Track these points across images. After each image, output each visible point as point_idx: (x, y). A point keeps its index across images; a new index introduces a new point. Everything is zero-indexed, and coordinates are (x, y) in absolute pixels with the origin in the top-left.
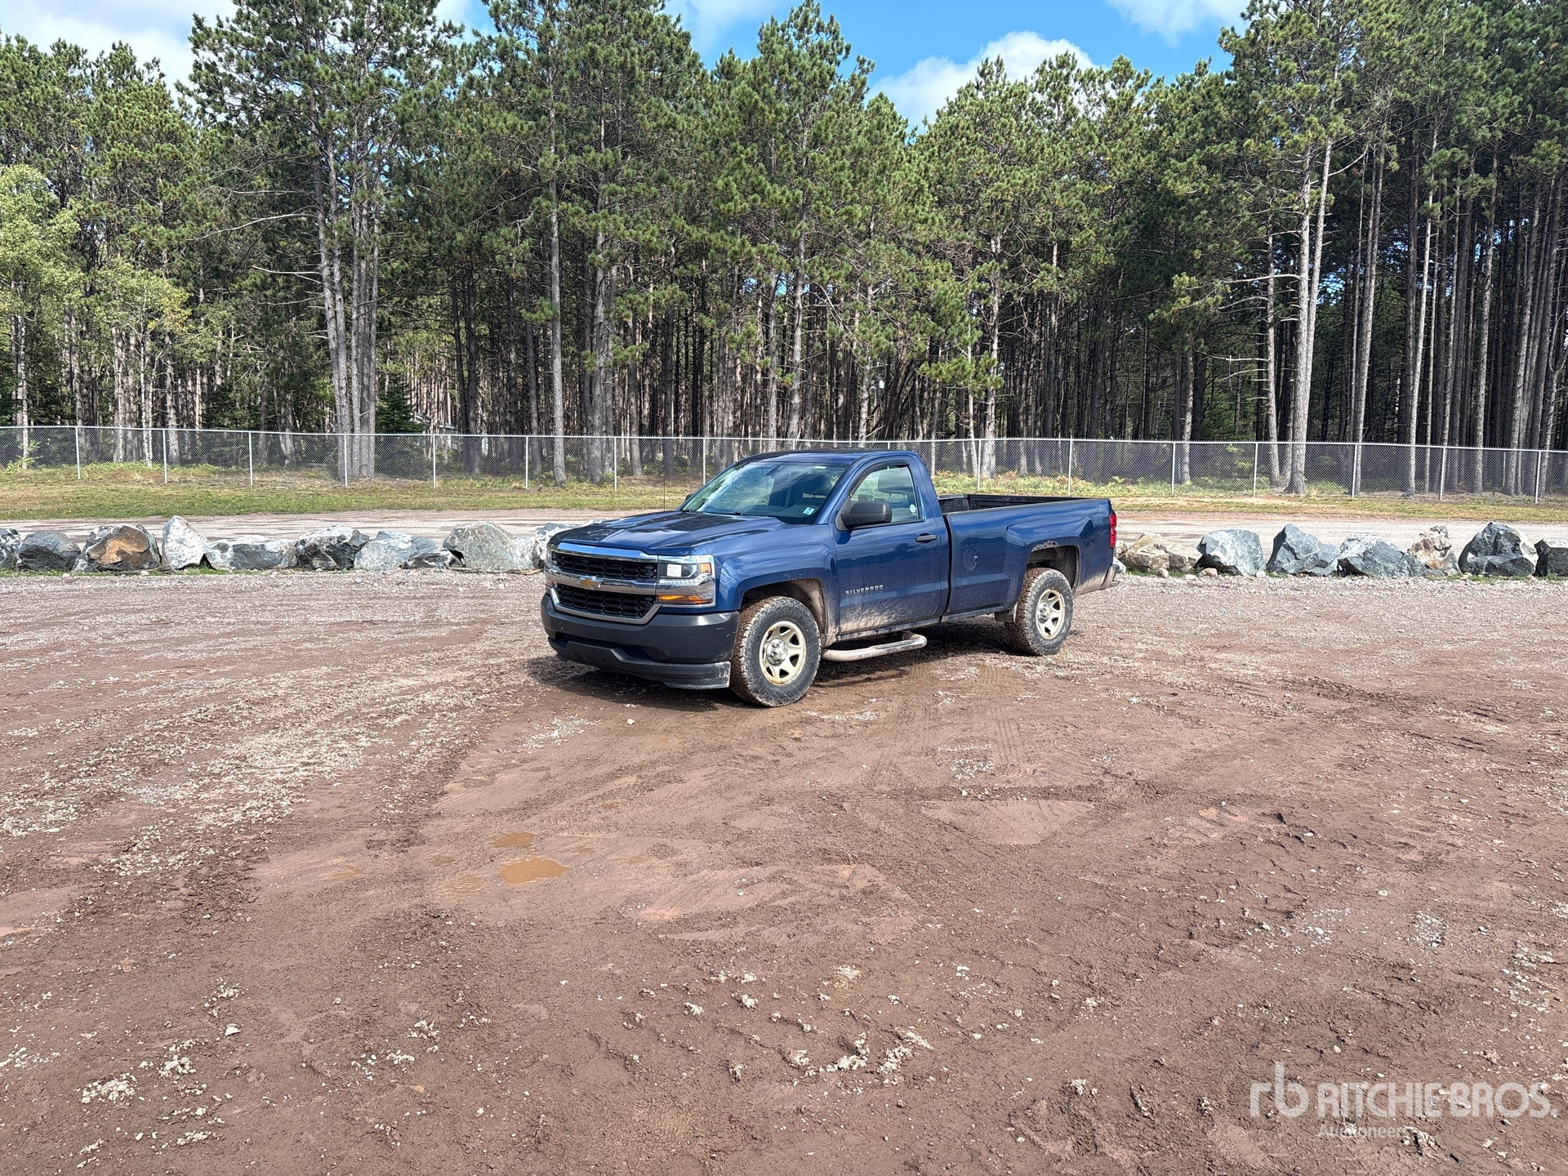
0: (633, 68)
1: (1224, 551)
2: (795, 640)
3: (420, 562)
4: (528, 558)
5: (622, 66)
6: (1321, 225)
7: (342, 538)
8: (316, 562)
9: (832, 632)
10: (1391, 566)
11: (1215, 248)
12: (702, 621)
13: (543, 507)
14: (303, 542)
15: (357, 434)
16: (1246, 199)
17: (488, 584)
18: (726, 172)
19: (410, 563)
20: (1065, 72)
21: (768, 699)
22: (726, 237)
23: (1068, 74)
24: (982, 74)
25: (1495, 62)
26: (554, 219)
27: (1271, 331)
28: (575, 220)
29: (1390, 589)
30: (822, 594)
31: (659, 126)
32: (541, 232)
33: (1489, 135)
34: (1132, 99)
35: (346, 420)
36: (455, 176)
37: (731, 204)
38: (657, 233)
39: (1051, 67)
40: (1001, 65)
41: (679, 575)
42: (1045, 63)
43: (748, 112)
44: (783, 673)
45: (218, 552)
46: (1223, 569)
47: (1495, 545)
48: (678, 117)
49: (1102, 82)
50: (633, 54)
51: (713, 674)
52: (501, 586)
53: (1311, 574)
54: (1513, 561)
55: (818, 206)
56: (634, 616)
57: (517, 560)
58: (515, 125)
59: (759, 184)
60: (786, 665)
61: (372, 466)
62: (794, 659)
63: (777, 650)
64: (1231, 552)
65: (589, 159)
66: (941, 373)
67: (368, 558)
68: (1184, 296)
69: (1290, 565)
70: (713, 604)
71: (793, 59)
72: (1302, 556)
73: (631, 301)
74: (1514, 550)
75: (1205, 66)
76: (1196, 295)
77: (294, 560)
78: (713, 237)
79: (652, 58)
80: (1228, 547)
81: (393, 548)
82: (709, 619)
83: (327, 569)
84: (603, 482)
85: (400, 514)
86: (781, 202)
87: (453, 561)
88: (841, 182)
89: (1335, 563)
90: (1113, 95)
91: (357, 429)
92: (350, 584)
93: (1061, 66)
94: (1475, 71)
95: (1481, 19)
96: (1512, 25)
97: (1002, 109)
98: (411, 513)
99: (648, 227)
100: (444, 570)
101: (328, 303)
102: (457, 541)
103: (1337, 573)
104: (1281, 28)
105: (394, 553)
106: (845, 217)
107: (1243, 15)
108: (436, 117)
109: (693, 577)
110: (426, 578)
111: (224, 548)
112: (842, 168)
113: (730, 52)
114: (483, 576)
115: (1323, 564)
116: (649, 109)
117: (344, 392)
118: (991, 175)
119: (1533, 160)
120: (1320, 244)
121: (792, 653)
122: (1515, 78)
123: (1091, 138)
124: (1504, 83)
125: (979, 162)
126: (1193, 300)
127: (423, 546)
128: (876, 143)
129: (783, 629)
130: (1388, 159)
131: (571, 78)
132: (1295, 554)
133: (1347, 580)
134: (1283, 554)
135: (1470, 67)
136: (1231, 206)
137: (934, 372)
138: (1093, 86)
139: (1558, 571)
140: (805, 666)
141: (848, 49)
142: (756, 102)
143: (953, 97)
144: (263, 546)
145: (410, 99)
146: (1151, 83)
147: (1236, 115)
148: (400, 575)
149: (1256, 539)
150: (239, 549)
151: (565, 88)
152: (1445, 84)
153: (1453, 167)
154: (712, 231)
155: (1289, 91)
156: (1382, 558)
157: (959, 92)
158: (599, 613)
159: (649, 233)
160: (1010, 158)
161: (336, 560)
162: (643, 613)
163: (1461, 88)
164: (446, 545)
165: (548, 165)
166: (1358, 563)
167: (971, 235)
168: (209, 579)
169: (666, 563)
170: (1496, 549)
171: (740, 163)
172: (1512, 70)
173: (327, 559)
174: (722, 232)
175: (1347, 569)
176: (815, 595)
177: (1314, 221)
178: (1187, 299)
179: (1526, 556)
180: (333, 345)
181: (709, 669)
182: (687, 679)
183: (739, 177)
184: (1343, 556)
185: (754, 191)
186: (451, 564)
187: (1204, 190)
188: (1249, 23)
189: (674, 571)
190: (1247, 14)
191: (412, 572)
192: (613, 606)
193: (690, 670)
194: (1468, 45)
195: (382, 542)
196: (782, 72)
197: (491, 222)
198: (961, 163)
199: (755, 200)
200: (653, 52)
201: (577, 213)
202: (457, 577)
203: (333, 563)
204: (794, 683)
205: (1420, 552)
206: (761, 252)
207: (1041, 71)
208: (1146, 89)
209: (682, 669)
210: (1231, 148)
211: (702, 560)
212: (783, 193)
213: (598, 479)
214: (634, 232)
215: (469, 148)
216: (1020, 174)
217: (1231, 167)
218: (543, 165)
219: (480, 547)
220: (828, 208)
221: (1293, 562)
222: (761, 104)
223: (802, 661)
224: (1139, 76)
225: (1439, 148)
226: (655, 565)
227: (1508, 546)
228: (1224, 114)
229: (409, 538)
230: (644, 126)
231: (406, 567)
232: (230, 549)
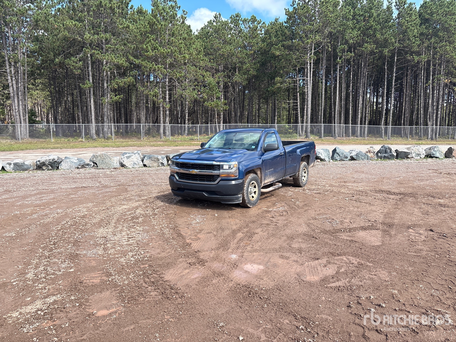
0: (114, 8)
1: (322, 155)
2: (255, 187)
3: (83, 167)
4: (118, 163)
5: (111, 8)
6: (312, 65)
8: (44, 168)
9: (263, 183)
10: (363, 157)
11: (286, 70)
12: (233, 182)
13: (95, 147)
14: (39, 161)
15: (22, 124)
16: (294, 57)
17: (108, 173)
18: (145, 43)
19: (80, 167)
20: (238, 18)
21: (251, 205)
22: (147, 63)
23: (239, 19)
24: (215, 18)
25: (354, 22)
26: (89, 55)
27: (298, 94)
28: (98, 56)
29: (365, 164)
30: (261, 172)
31: (124, 27)
32: (84, 59)
33: (353, 42)
34: (257, 27)
36: (54, 40)
37: (148, 53)
38: (125, 61)
39: (234, 17)
40: (220, 15)
41: (228, 168)
42: (232, 15)
43: (151, 25)
44: (253, 197)
45: (8, 165)
46: (322, 160)
47: (386, 151)
48: (130, 25)
49: (248, 22)
50: (114, 4)
51: (238, 199)
52: (113, 173)
53: (344, 160)
54: (390, 155)
55: (175, 54)
56: (211, 182)
57: (115, 164)
58: (76, 24)
59: (157, 47)
60: (253, 195)
61: (28, 135)
62: (255, 192)
63: (252, 190)
64: (323, 155)
65: (101, 37)
66: (212, 104)
67: (63, 166)
68: (278, 83)
69: (338, 158)
70: (238, 177)
71: (165, 9)
72: (341, 155)
73: (117, 82)
74: (390, 152)
75: (278, 19)
76: (281, 83)
77: (35, 167)
78: (143, 63)
79: (120, 5)
80: (322, 154)
81: (73, 162)
82: (235, 182)
83: (48, 170)
84: (108, 138)
85: (48, 150)
86: (164, 53)
87: (94, 166)
88: (181, 48)
89: (349, 157)
90: (251, 26)
91: (22, 122)
92: (61, 174)
93: (237, 17)
94: (349, 24)
95: (350, 10)
96: (357, 12)
97: (222, 28)
98: (52, 150)
99: (122, 59)
100: (91, 169)
101: (10, 81)
102: (94, 159)
103: (349, 160)
104: (302, 9)
105: (73, 164)
106: (183, 58)
107: (291, 5)
108: (48, 20)
109: (232, 169)
110: (87, 172)
111: (10, 164)
112: (181, 43)
113: (141, 6)
114: (105, 170)
115: (347, 158)
116: (120, 21)
117: (17, 110)
118: (220, 47)
119: (363, 49)
120: (312, 70)
121: (255, 191)
122: (358, 26)
123: (247, 38)
124: (355, 28)
125: (217, 43)
126: (281, 85)
127: (81, 161)
128: (190, 36)
129: (253, 183)
130: (328, 47)
131: (94, 10)
132: (339, 155)
133: (352, 162)
134: (336, 155)
135: (348, 23)
136: (290, 58)
137: (210, 105)
138: (246, 23)
139: (401, 157)
140: (258, 195)
141: (180, 7)
142: (155, 22)
143: (206, 24)
144: (24, 163)
145: (39, 14)
146: (261, 23)
147: (290, 33)
148: (77, 170)
149: (329, 152)
150: (15, 164)
151: (91, 13)
152: (342, 27)
153: (343, 51)
154: (142, 61)
155: (305, 27)
156: (361, 155)
157: (208, 22)
159: (122, 61)
160: (225, 42)
161: (52, 167)
162: (214, 181)
163: (346, 29)
164: (90, 161)
165: (88, 38)
166: (355, 157)
167: (215, 64)
168: (9, 175)
169: (223, 165)
170: (386, 152)
171: (150, 40)
172: (357, 24)
173: (48, 167)
174: (146, 61)
175: (352, 159)
176: (259, 173)
177: (310, 63)
178: (279, 84)
179: (393, 154)
180: (12, 95)
181: (237, 197)
182: (230, 200)
183: (150, 44)
184: (351, 155)
185: (155, 49)
186: (93, 166)
187: (283, 54)
188: (293, 7)
189: (226, 167)
190: (292, 5)
191: (81, 170)
192: (203, 179)
193: (231, 198)
194: (348, 17)
195: (68, 160)
196: (162, 13)
197: (68, 55)
198: (212, 43)
199: (156, 52)
200: (120, 3)
201: (98, 54)
202: (97, 171)
203: (50, 168)
204: (256, 200)
205: (368, 154)
206: (158, 68)
207: (231, 18)
208: (260, 25)
209: (229, 198)
210: (290, 43)
211: (234, 163)
212: (164, 50)
214: (118, 60)
215: (59, 31)
216: (228, 47)
217: (289, 48)
218: (86, 38)
219: (102, 161)
220: (178, 55)
221: (339, 157)
222: (156, 22)
223: (257, 193)
224: (258, 21)
225: (340, 45)
226: (219, 165)
227: (389, 151)
228: (287, 33)
229: (76, 159)
230: (119, 27)
231: (78, 168)
232: (12, 164)
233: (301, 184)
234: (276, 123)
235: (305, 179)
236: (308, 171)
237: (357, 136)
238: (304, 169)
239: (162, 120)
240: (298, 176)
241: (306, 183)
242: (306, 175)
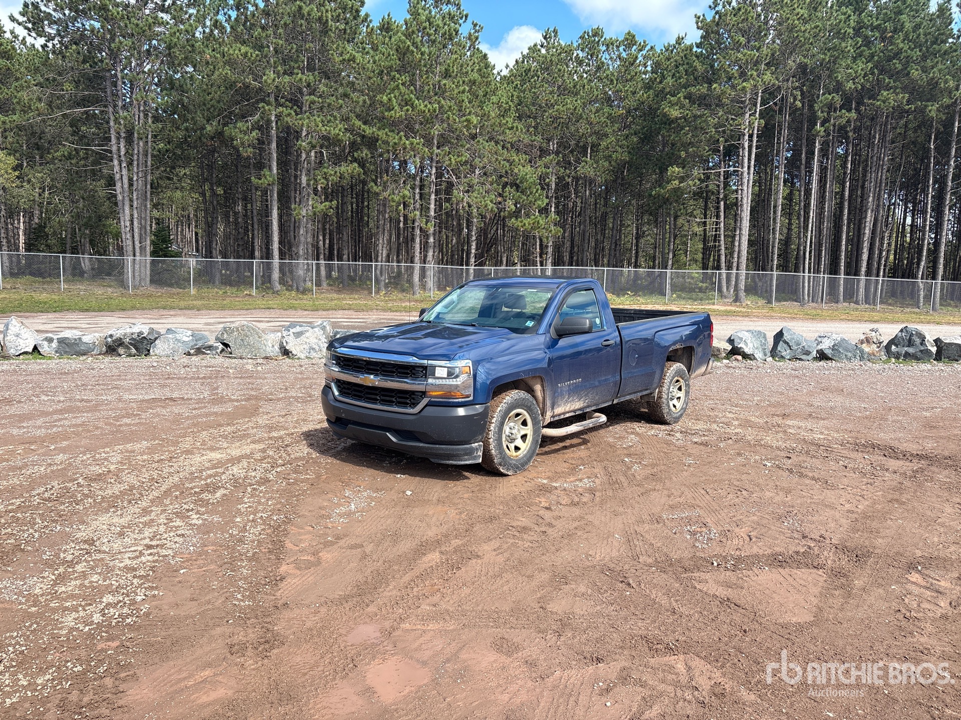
0: (327, 20)
1: (746, 344)
2: (524, 423)
3: (199, 351)
4: (277, 348)
5: (320, 19)
6: (755, 139)
7: (141, 333)
8: (121, 351)
9: (549, 414)
10: (849, 354)
11: (694, 151)
12: (461, 412)
13: (269, 308)
14: (111, 336)
15: (138, 258)
16: (712, 121)
17: (250, 367)
18: (388, 91)
19: (192, 352)
20: (597, 39)
21: (508, 469)
22: (389, 133)
23: (599, 41)
24: (545, 38)
25: (858, 43)
26: (273, 118)
27: (722, 203)
28: (288, 119)
29: (853, 370)
30: (543, 387)
31: (344, 60)
32: (263, 127)
33: (853, 87)
34: (637, 57)
35: (130, 248)
36: (205, 87)
37: (392, 112)
38: (343, 130)
39: (588, 35)
40: (556, 33)
41: (446, 376)
42: (585, 33)
43: (402, 53)
44: (517, 448)
45: (46, 343)
46: (746, 356)
47: (910, 340)
48: (357, 55)
49: (618, 47)
50: (327, 11)
51: (470, 452)
52: (259, 368)
53: (800, 359)
54: (921, 351)
55: (449, 115)
56: (405, 407)
57: (269, 349)
58: (247, 53)
59: (410, 100)
60: (519, 442)
61: (148, 279)
62: (524, 437)
63: (513, 432)
64: (750, 345)
65: (297, 79)
66: (525, 224)
67: (160, 348)
68: (674, 180)
69: (787, 353)
70: (471, 398)
71: (431, 20)
72: (794, 347)
73: (325, 173)
74: (922, 344)
75: (683, 39)
76: (682, 179)
77: (104, 349)
78: (380, 133)
79: (339, 15)
80: (748, 342)
81: (179, 341)
82: (466, 411)
83: (130, 355)
84: (305, 291)
85: (172, 313)
86: (424, 111)
87: (223, 350)
88: (463, 101)
89: (815, 352)
90: (624, 55)
91: (138, 254)
92: (149, 367)
93: (594, 36)
94: (846, 47)
95: (850, 16)
96: (866, 21)
97: (558, 60)
98: (179, 312)
99: (337, 125)
100: (217, 356)
101: (117, 169)
102: (225, 336)
103: (815, 359)
104: (734, 15)
105: (179, 344)
106: (465, 124)
107: (710, 7)
108: (193, 46)
109: (457, 377)
110: (204, 363)
111: (50, 340)
112: (463, 92)
113: (389, 15)
114: (245, 361)
115: (808, 353)
116: (337, 48)
117: (128, 229)
118: (552, 101)
119: (879, 103)
120: (754, 150)
121: (523, 433)
122: (867, 53)
123: (612, 81)
124: (860, 56)
125: (545, 93)
126: (680, 183)
127: (200, 339)
128: (484, 77)
129: (518, 415)
130: (795, 99)
131: (285, 24)
132: (790, 346)
133: (822, 363)
134: (781, 347)
135: (843, 45)
136: (703, 125)
137: (520, 224)
138: (613, 49)
139: (948, 358)
140: (532, 443)
141: (466, 16)
142: (409, 46)
143: (526, 52)
144: (80, 339)
145: (175, 33)
146: (647, 49)
147: (706, 68)
148: (185, 360)
149: (765, 337)
150: (61, 341)
151: (281, 31)
152: (829, 54)
153: (831, 107)
154: (379, 129)
155: (740, 55)
156: (844, 349)
157: (529, 49)
158: (376, 403)
159: (337, 130)
160: (563, 91)
161: (137, 349)
162: (414, 405)
163: (838, 57)
164: (217, 339)
165: (269, 81)
166: (829, 352)
167: (539, 138)
168: (40, 364)
169: (434, 367)
170: (910, 343)
171: (398, 86)
172: (865, 48)
173: (129, 348)
174: (386, 130)
175: (822, 356)
176: (538, 388)
177: (751, 136)
178: (677, 182)
179: (929, 348)
180: (120, 197)
181: (467, 449)
182: (450, 456)
183: (397, 94)
184: (819, 347)
185: (407, 104)
186: (221, 352)
187: (687, 115)
188: (714, 12)
189: (441, 372)
190: (713, 6)
191: (194, 358)
192: (388, 398)
193: (453, 450)
194: (842, 31)
195: (170, 336)
196: (425, 28)
198: (534, 93)
199: (408, 110)
200: (340, 10)
201: (289, 115)
202: (227, 362)
203: (134, 351)
204: (525, 456)
205: (864, 345)
206: (412, 144)
207: (582, 37)
208: (644, 52)
209: (447, 449)
210: (704, 88)
211: (463, 364)
212: (426, 106)
213: (301, 289)
214: (328, 128)
215: (214, 68)
216: (571, 102)
217: (702, 101)
218: (266, 81)
219: (242, 340)
220: (454, 117)
221: (788, 351)
222: (411, 48)
223: (529, 439)
224: (640, 44)
225: (824, 94)
226: (425, 368)
227: (918, 341)
228: (699, 68)
229: (190, 333)
230: (334, 59)
231: (189, 354)
232: (55, 341)
233: (667, 418)
234: (669, 267)
235: (679, 405)
236: (688, 386)
237: (857, 303)
238: (678, 381)
239: (418, 255)
240: (660, 397)
241: (681, 415)
242: (682, 394)
